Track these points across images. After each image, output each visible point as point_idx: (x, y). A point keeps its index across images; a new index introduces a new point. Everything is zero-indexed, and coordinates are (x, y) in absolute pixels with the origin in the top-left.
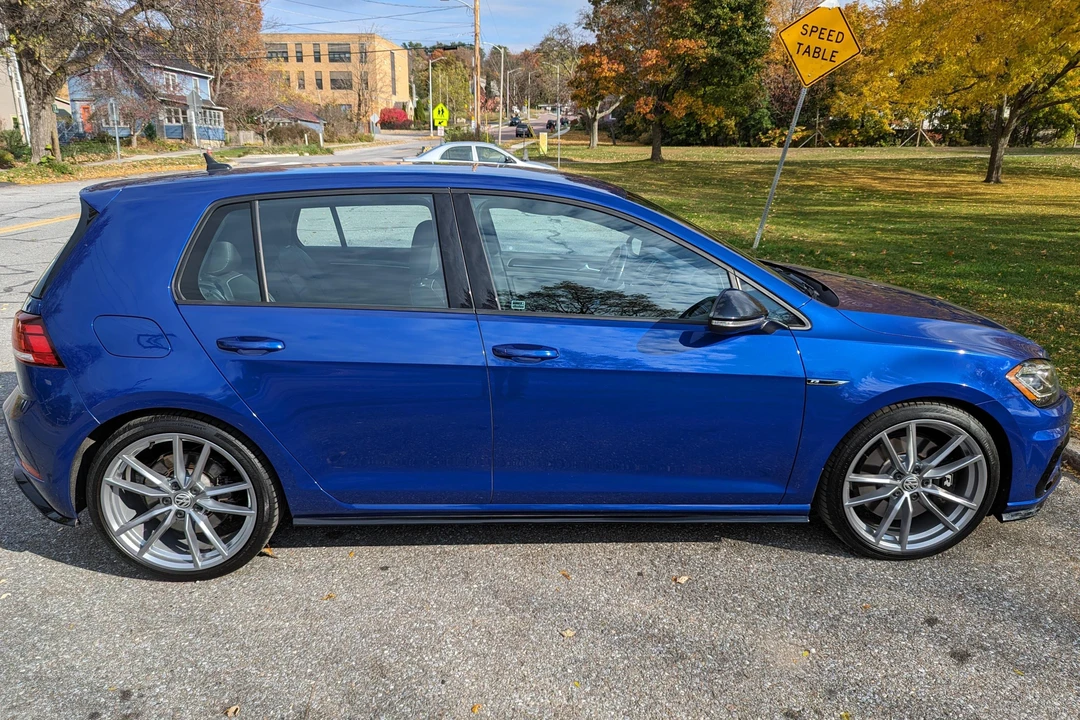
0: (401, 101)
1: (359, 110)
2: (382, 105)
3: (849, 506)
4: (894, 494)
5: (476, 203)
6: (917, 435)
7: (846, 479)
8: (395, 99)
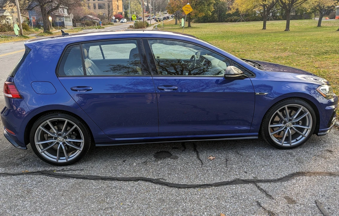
0: (120, 12)
1: (109, 15)
2: (114, 13)
3: (271, 135)
4: (285, 128)
5: (150, 42)
6: (288, 109)
7: (269, 127)
8: (119, 11)
